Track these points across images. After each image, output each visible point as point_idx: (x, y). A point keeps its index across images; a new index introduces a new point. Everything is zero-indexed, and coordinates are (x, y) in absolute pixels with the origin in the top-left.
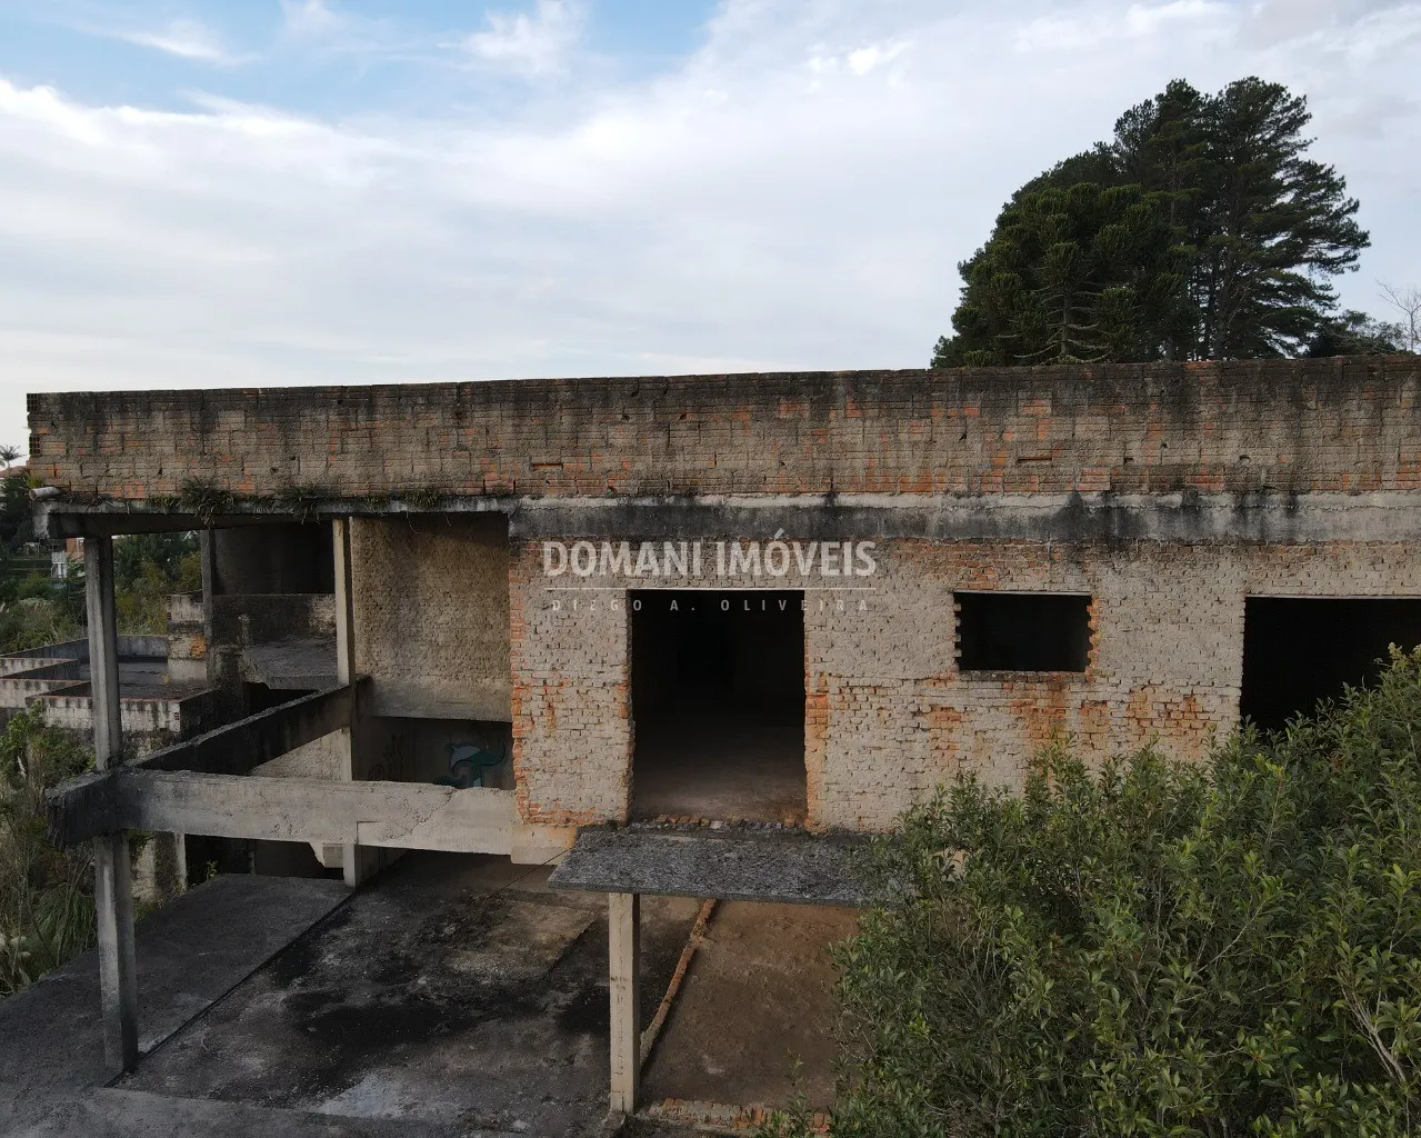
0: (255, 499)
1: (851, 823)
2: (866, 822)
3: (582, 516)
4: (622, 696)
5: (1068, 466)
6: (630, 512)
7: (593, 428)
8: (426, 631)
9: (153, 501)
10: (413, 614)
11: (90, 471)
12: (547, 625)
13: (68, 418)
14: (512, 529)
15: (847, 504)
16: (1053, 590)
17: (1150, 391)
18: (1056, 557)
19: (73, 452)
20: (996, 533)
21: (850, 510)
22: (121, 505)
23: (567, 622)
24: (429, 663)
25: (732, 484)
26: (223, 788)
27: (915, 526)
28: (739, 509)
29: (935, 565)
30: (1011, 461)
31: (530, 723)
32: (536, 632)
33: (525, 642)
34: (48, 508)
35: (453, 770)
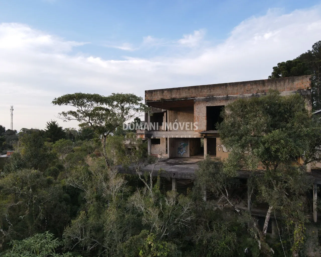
0: (168, 100)
3: (201, 99)
4: (206, 117)
5: (252, 90)
6: (207, 98)
7: (203, 90)
9: (157, 100)
11: (151, 98)
12: (198, 110)
13: (149, 93)
14: (194, 101)
17: (260, 83)
19: (149, 96)
21: (229, 97)
22: (154, 101)
23: (200, 110)
25: (217, 95)
28: (218, 97)
30: (246, 91)
33: (195, 112)
34: (147, 102)
35: (181, 146)
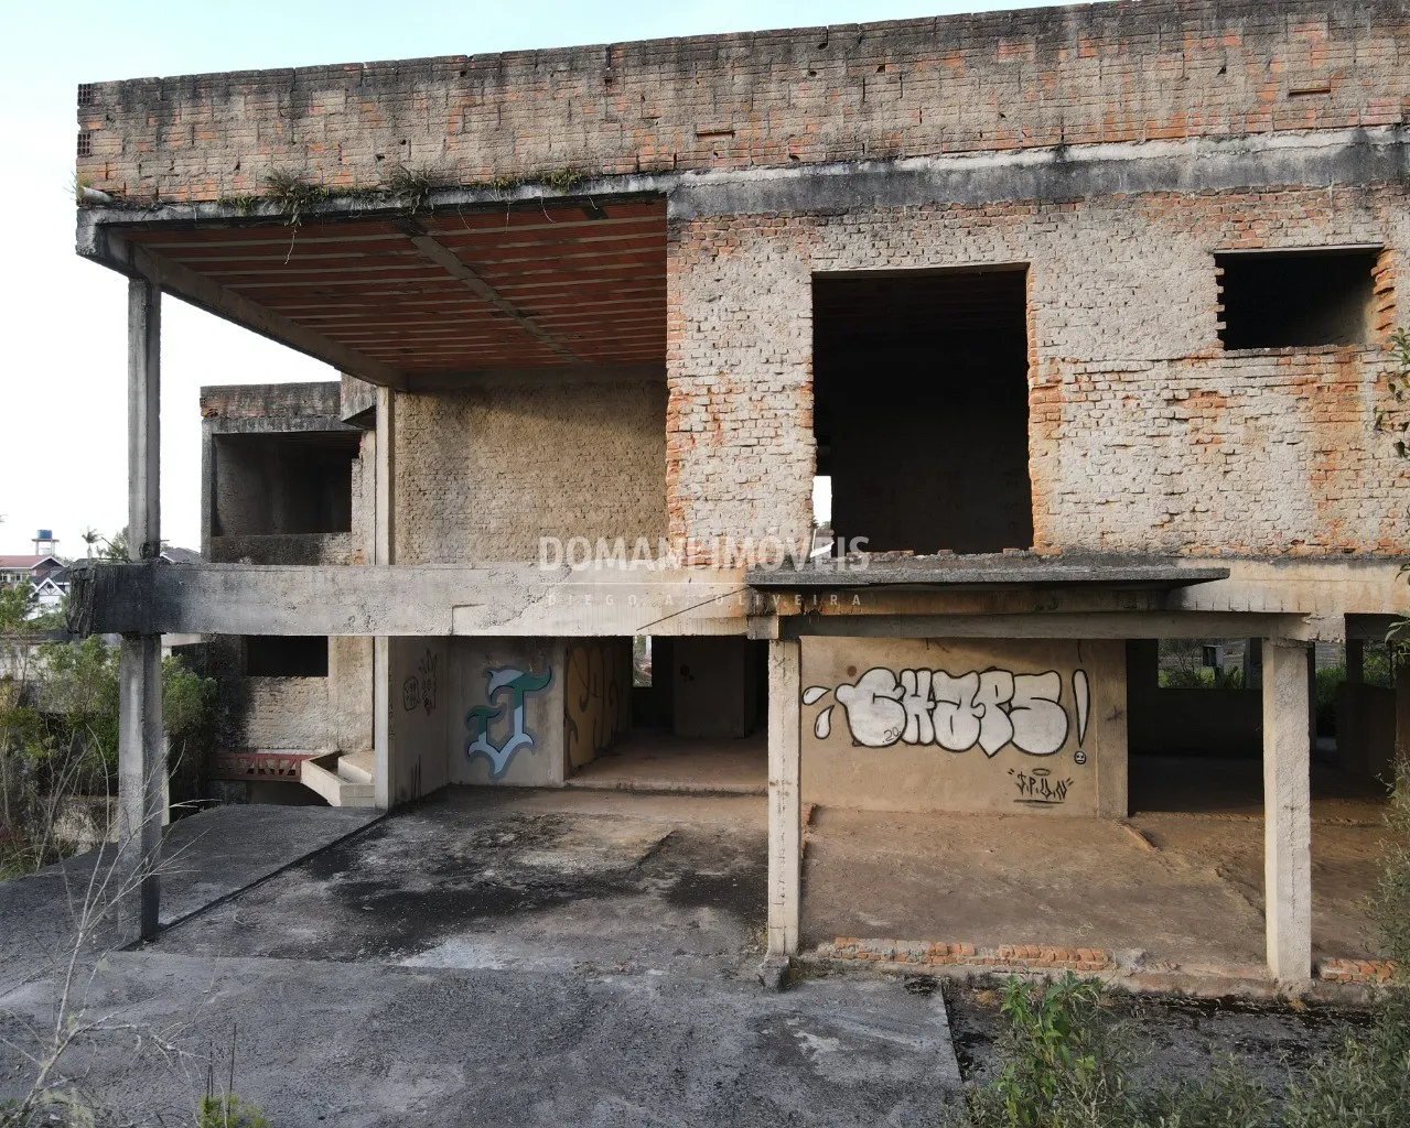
0: (355, 194)
1: (1091, 541)
2: (1109, 538)
3: (757, 192)
4: (807, 400)
5: (1349, 96)
6: (817, 182)
7: (773, 87)
8: (476, 517)
9: (226, 203)
10: (462, 498)
11: (153, 169)
12: (714, 320)
13: (128, 109)
14: (671, 209)
15: (1082, 158)
16: (1335, 243)
18: (1340, 203)
19: (131, 148)
20: (1265, 180)
21: (1085, 165)
22: (187, 209)
23: (739, 316)
24: (479, 554)
25: (942, 144)
26: (286, 575)
27: (1168, 177)
28: (950, 172)
29: (1191, 224)
30: (1283, 95)
31: (691, 442)
32: (699, 330)
33: (686, 343)
34: (95, 217)
35: (492, 698)
